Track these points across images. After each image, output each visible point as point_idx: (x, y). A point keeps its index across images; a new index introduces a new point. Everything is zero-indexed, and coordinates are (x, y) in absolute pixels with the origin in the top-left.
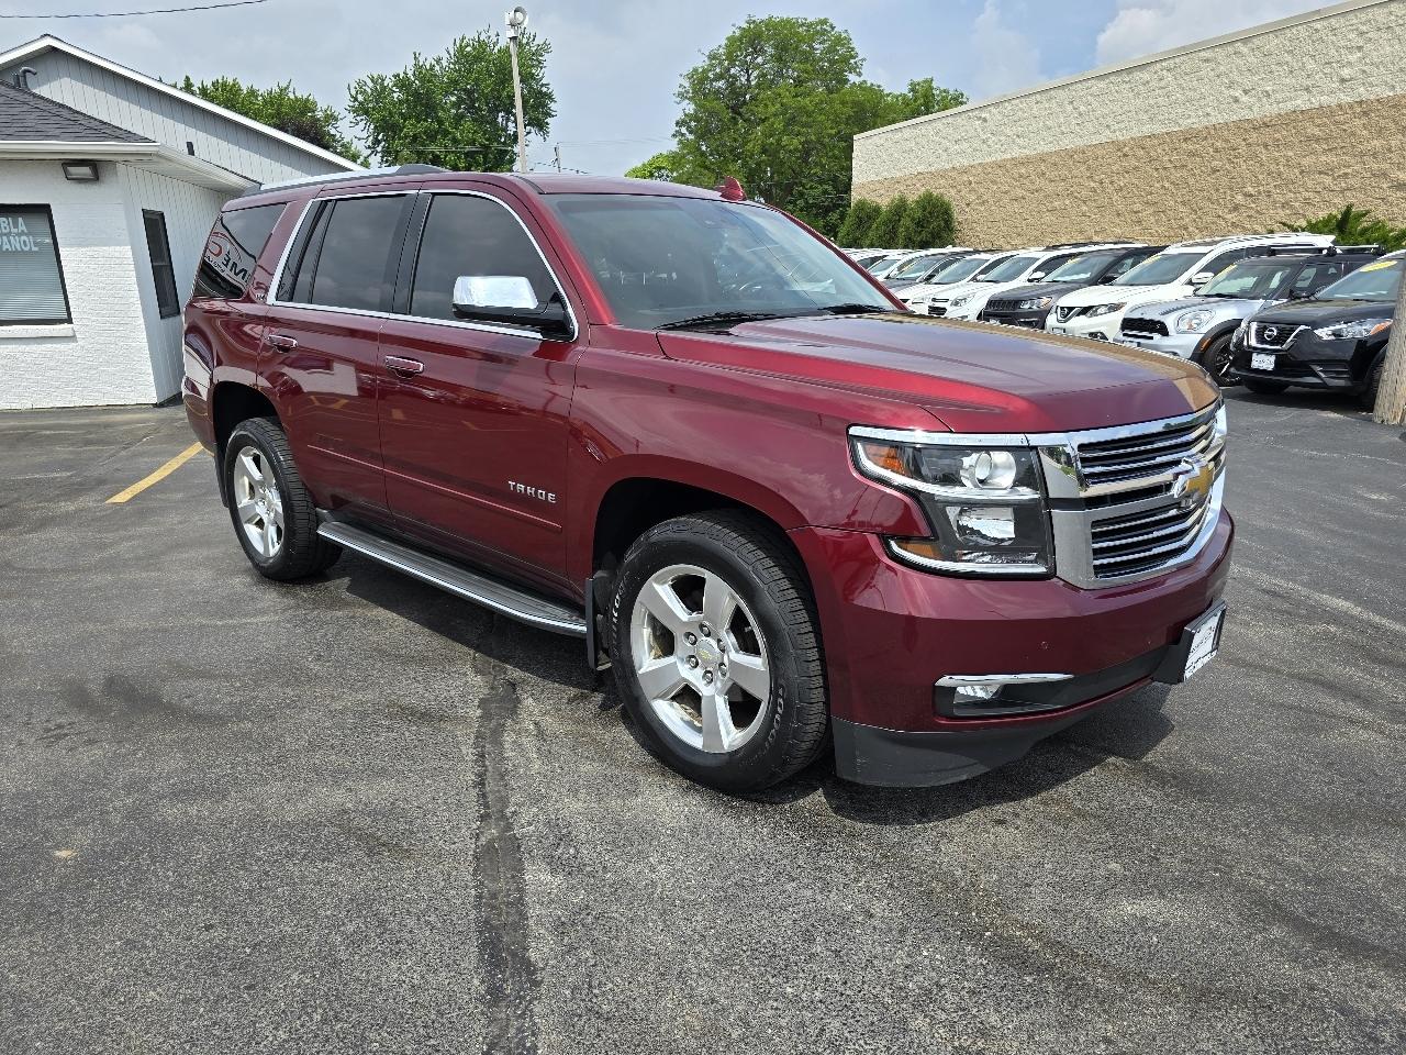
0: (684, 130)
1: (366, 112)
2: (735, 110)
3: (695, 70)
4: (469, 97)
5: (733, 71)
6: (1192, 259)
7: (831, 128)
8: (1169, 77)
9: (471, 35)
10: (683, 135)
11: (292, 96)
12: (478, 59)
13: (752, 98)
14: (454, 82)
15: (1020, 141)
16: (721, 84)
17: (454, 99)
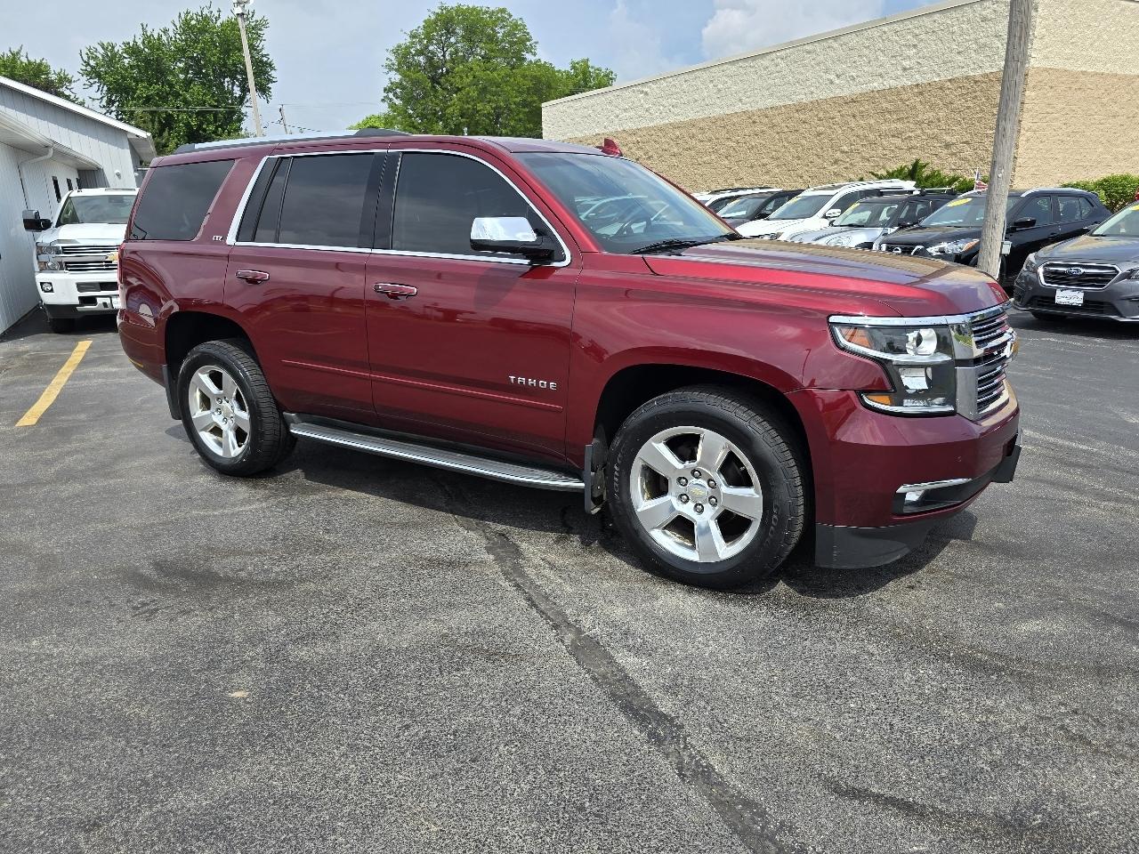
0: (391, 95)
1: (99, 76)
2: (434, 80)
3: (399, 46)
4: (197, 64)
5: (431, 48)
6: (824, 200)
8: (783, 64)
9: (195, 10)
10: (391, 100)
11: (24, 60)
12: (203, 31)
13: (448, 72)
14: (182, 51)
15: (676, 110)
16: (422, 59)
17: (181, 65)
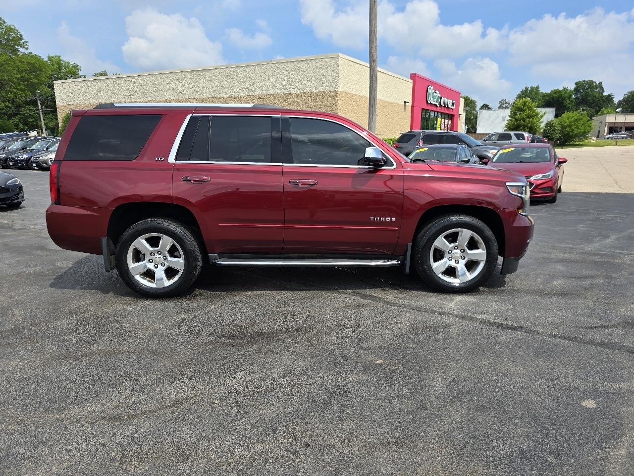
7: (17, 74)
